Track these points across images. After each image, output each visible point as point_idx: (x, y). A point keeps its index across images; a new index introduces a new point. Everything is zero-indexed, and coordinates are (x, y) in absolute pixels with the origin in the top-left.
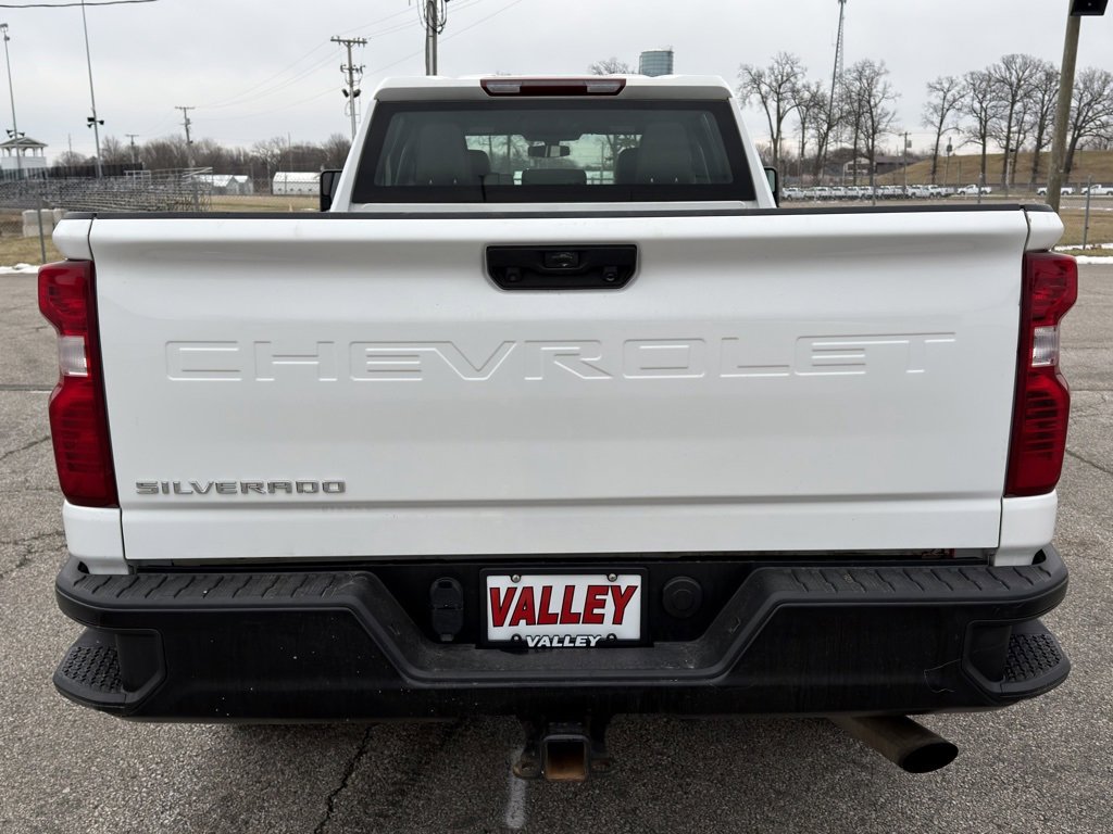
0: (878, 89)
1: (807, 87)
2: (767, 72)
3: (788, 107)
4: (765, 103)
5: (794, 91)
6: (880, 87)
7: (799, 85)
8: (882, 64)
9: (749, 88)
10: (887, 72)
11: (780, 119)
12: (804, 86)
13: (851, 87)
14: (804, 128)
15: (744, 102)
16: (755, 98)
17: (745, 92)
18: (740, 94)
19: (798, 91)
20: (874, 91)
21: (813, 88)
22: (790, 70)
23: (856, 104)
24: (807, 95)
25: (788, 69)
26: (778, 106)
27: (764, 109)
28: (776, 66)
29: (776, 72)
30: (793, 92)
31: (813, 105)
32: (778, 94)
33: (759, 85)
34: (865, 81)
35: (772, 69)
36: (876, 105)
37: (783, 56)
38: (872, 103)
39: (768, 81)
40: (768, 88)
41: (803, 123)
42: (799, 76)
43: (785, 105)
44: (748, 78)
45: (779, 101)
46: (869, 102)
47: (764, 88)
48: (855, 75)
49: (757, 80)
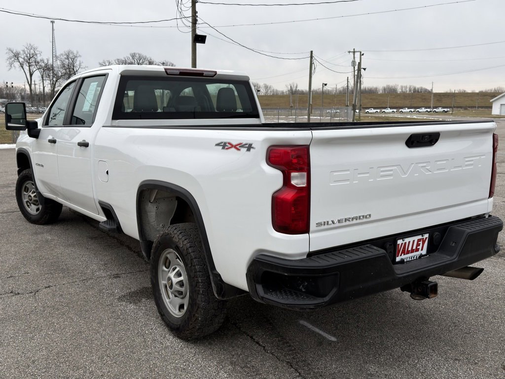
0: (77, 64)
1: (42, 61)
2: (22, 52)
3: (35, 69)
4: (22, 67)
5: (37, 63)
6: (78, 63)
7: (39, 59)
8: (77, 52)
9: (13, 59)
10: (80, 56)
11: (31, 75)
12: (41, 61)
13: (64, 62)
14: (43, 80)
15: (11, 66)
16: (17, 64)
17: (11, 61)
18: (8, 62)
19: (38, 63)
20: (75, 64)
21: (46, 61)
22: (33, 52)
23: (68, 70)
24: (43, 65)
25: (32, 51)
26: (29, 68)
27: (22, 69)
28: (26, 49)
29: (26, 52)
30: (35, 62)
31: (47, 70)
32: (29, 63)
33: (18, 58)
34: (70, 60)
35: (24, 51)
36: (77, 71)
37: (29, 45)
38: (75, 70)
39: (23, 57)
40: (23, 60)
41: (42, 77)
42: (38, 55)
43: (33, 68)
44: (12, 55)
45: (29, 66)
46: (73, 69)
47: (21, 60)
48: (65, 56)
49: (17, 56)
